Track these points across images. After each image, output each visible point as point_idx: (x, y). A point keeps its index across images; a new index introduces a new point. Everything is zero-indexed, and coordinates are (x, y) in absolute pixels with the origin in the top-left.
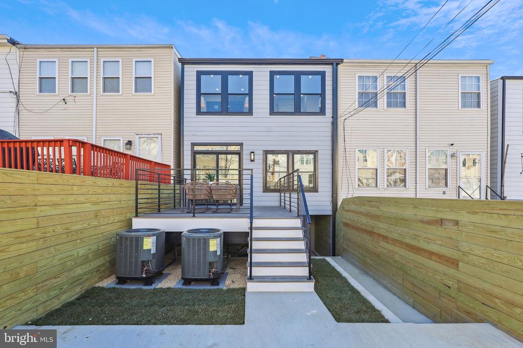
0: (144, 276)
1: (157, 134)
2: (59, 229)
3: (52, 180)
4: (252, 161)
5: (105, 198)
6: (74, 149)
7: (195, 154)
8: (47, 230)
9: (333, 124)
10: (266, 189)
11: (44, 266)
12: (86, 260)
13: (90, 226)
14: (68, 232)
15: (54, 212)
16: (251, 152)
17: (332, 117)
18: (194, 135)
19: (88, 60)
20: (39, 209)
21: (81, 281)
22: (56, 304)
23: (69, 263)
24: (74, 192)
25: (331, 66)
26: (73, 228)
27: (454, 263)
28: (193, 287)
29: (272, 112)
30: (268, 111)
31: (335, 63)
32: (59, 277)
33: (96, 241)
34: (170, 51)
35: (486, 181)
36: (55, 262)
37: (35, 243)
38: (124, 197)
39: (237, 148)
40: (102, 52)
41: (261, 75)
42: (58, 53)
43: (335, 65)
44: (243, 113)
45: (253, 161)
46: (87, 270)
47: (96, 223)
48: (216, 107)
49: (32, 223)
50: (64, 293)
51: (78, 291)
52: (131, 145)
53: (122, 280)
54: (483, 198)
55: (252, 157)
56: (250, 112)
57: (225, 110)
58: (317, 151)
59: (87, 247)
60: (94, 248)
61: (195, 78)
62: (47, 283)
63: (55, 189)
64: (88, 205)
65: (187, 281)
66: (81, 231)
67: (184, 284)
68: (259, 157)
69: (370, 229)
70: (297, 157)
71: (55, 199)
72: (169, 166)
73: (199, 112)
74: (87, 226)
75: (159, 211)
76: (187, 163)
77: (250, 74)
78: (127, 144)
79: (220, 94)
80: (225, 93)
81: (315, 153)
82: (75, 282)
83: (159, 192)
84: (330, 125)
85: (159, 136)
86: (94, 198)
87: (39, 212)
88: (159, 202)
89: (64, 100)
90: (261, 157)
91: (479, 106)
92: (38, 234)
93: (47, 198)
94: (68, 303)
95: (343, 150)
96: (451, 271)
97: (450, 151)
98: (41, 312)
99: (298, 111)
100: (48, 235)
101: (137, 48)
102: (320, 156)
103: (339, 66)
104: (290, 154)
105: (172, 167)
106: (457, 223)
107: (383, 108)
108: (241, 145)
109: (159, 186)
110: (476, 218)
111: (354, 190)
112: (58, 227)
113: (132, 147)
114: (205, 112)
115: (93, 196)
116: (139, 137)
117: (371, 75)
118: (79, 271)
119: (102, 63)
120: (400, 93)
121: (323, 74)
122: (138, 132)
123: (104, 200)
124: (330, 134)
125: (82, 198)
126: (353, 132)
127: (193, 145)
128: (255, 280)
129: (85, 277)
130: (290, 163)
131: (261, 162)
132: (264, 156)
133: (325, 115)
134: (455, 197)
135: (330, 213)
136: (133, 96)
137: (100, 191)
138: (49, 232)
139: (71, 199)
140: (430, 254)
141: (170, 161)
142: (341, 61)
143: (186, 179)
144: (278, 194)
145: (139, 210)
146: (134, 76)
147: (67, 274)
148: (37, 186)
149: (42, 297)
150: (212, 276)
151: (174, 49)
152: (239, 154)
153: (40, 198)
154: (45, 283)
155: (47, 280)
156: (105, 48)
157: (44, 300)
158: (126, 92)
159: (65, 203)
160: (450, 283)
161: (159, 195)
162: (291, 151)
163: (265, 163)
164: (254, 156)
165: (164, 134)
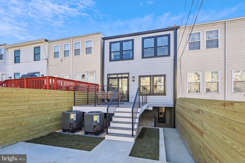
0: (71, 129)
1: (94, 71)
2: (39, 109)
3: (36, 92)
5: (61, 98)
6: (50, 80)
7: (108, 79)
8: (33, 109)
11: (32, 122)
12: (51, 121)
13: (53, 109)
14: (43, 111)
15: (36, 103)
16: (133, 77)
17: (174, 57)
18: (109, 71)
19: (70, 43)
20: (30, 102)
21: (49, 129)
22: (37, 136)
23: (43, 122)
24: (46, 96)
25: (173, 31)
26: (45, 109)
28: (88, 135)
29: (143, 57)
30: (141, 57)
31: (175, 29)
32: (39, 127)
33: (56, 114)
34: (99, 35)
36: (37, 121)
37: (29, 114)
38: (70, 98)
40: (74, 39)
41: (138, 40)
42: (60, 42)
43: (175, 30)
44: (129, 59)
45: (134, 81)
46: (51, 125)
47: (56, 108)
48: (118, 57)
49: (27, 107)
50: (41, 133)
51: (47, 133)
52: (84, 76)
53: (64, 130)
55: (133, 79)
56: (133, 58)
57: (122, 58)
58: (166, 75)
59: (52, 117)
60: (55, 117)
61: (109, 45)
62: (34, 128)
63: (37, 95)
64: (52, 101)
65: (87, 133)
66: (49, 110)
67: (85, 134)
68: (137, 79)
69: (182, 115)
70: (155, 79)
71: (37, 98)
72: (98, 85)
73: (111, 60)
74: (51, 108)
75: (88, 104)
76: (106, 83)
77: (133, 40)
78: (82, 76)
79: (119, 51)
80: (121, 51)
81: (164, 76)
82: (46, 129)
83: (88, 96)
84: (173, 61)
85: (95, 72)
86: (55, 98)
87: (30, 103)
88: (88, 100)
89: (61, 60)
90: (138, 79)
92: (30, 111)
93: (33, 98)
94: (42, 136)
95: (180, 73)
98: (31, 138)
99: (156, 56)
100: (34, 111)
101: (86, 36)
102: (167, 77)
103: (178, 30)
104: (152, 77)
105: (99, 85)
106: (203, 112)
107: (204, 49)
108: (128, 74)
109: (88, 93)
111: (186, 94)
112: (38, 108)
113: (85, 77)
114: (113, 60)
115: (55, 97)
116: (87, 73)
117: (196, 32)
118: (47, 125)
119: (74, 44)
120: (215, 40)
121: (169, 36)
122: (87, 71)
123: (60, 99)
124: (172, 65)
125: (49, 98)
126: (185, 63)
127: (108, 75)
128: (109, 134)
129: (50, 128)
130: (152, 81)
131: (138, 81)
133: (170, 56)
135: (172, 106)
136: (85, 56)
137: (58, 95)
138: (34, 110)
139: (44, 98)
140: (196, 129)
141: (99, 82)
142: (178, 27)
143: (105, 90)
145: (76, 103)
146: (85, 48)
147: (43, 126)
148: (29, 94)
149: (32, 133)
150: (95, 132)
151: (101, 34)
152: (127, 78)
153: (30, 98)
154: (33, 128)
155: (33, 127)
156: (75, 38)
157: (32, 134)
158: (82, 55)
159: (41, 100)
161: (88, 97)
162: (152, 75)
163: (139, 82)
164: (134, 79)
165: (96, 71)
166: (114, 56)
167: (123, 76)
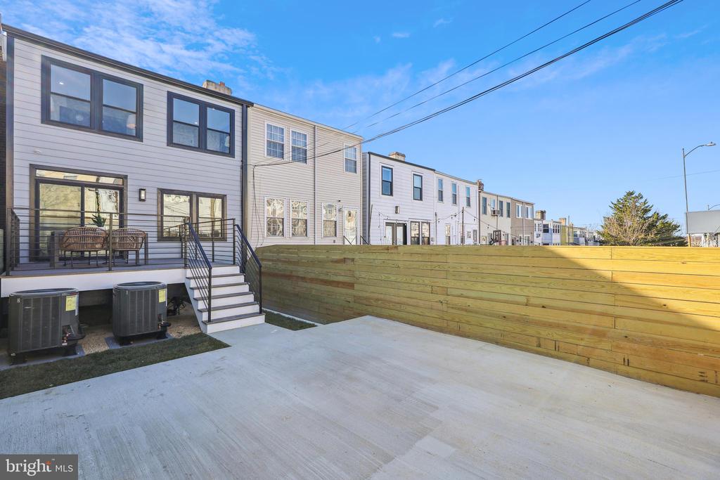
0: (65, 344)
4: (140, 200)
7: (37, 181)
9: (242, 168)
10: (161, 238)
16: (141, 189)
17: (242, 161)
18: (39, 154)
25: (240, 107)
27: (351, 286)
29: (170, 143)
30: (165, 139)
35: (360, 233)
39: (114, 181)
43: (244, 106)
44: (126, 135)
45: (144, 200)
48: (79, 118)
54: (359, 244)
55: (143, 195)
56: (138, 137)
57: (96, 124)
58: (226, 195)
68: (152, 197)
69: (288, 273)
70: (202, 201)
73: (47, 120)
77: (139, 87)
79: (88, 102)
80: (97, 102)
81: (223, 197)
84: (239, 169)
90: (155, 196)
91: (356, 172)
95: (253, 197)
96: (350, 291)
97: (338, 206)
99: (204, 148)
102: (229, 202)
103: (249, 108)
104: (194, 197)
106: (353, 260)
107: (288, 160)
108: (125, 178)
110: (362, 256)
111: (264, 239)
114: (57, 122)
117: (278, 126)
120: (302, 149)
121: (232, 113)
124: (239, 178)
126: (262, 179)
127: (34, 167)
130: (194, 207)
131: (155, 202)
132: (160, 196)
133: (234, 157)
134: (341, 244)
140: (338, 284)
142: (252, 104)
144: (178, 244)
150: (160, 330)
152: (120, 189)
160: (349, 299)
162: (195, 192)
163: (160, 205)
167: (103, 180)
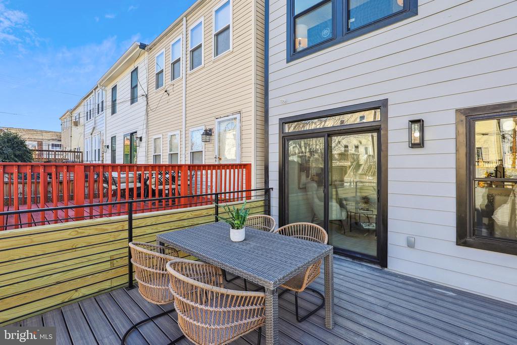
1: (237, 113)
4: (414, 146)
7: (285, 139)
16: (413, 122)
18: (286, 103)
19: (181, 36)
39: (370, 117)
42: (165, 41)
44: (386, 18)
45: (420, 145)
52: (210, 134)
55: (417, 134)
56: (409, 8)
57: (341, 30)
68: (442, 134)
72: (248, 166)
73: (292, 55)
85: (238, 116)
89: (166, 92)
108: (381, 106)
113: (212, 138)
116: (219, 122)
119: (190, 32)
122: (219, 114)
127: (282, 122)
131: (450, 146)
136: (213, 63)
141: (251, 156)
146: (214, 33)
152: (376, 129)
158: (208, 61)
164: (422, 130)
165: (244, 111)
166: (311, 32)
